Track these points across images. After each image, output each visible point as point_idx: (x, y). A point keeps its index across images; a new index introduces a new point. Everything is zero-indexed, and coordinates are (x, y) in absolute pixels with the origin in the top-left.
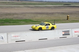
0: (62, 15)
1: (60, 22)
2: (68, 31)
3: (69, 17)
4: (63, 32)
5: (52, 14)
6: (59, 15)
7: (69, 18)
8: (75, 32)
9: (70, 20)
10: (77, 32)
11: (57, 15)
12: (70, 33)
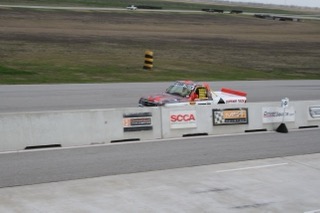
0: (123, 48)
1: (117, 77)
2: (147, 114)
3: (151, 57)
4: (126, 116)
5: (87, 41)
6: (113, 47)
7: (151, 63)
8: (175, 119)
9: (157, 70)
10: (180, 118)
11: (103, 50)
12: (154, 122)
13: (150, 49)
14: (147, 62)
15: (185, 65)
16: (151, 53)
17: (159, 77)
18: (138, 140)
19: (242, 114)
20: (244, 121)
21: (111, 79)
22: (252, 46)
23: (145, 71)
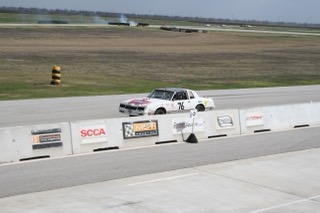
0: (29, 64)
1: (23, 93)
2: (55, 131)
3: (59, 72)
4: (34, 134)
6: (18, 63)
7: (59, 78)
8: (85, 134)
9: (64, 85)
10: (90, 133)
11: (9, 66)
13: (58, 64)
14: (55, 77)
15: (93, 79)
16: (58, 69)
17: (68, 92)
18: (48, 157)
19: (152, 126)
20: (155, 133)
21: (18, 96)
22: (159, 58)
23: (53, 86)
